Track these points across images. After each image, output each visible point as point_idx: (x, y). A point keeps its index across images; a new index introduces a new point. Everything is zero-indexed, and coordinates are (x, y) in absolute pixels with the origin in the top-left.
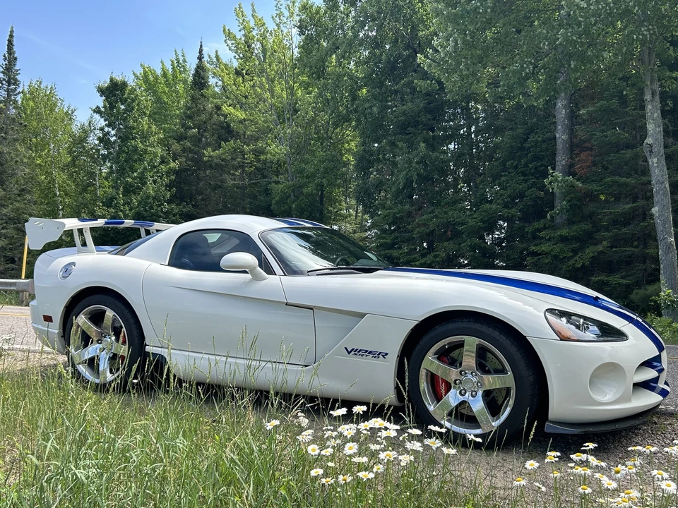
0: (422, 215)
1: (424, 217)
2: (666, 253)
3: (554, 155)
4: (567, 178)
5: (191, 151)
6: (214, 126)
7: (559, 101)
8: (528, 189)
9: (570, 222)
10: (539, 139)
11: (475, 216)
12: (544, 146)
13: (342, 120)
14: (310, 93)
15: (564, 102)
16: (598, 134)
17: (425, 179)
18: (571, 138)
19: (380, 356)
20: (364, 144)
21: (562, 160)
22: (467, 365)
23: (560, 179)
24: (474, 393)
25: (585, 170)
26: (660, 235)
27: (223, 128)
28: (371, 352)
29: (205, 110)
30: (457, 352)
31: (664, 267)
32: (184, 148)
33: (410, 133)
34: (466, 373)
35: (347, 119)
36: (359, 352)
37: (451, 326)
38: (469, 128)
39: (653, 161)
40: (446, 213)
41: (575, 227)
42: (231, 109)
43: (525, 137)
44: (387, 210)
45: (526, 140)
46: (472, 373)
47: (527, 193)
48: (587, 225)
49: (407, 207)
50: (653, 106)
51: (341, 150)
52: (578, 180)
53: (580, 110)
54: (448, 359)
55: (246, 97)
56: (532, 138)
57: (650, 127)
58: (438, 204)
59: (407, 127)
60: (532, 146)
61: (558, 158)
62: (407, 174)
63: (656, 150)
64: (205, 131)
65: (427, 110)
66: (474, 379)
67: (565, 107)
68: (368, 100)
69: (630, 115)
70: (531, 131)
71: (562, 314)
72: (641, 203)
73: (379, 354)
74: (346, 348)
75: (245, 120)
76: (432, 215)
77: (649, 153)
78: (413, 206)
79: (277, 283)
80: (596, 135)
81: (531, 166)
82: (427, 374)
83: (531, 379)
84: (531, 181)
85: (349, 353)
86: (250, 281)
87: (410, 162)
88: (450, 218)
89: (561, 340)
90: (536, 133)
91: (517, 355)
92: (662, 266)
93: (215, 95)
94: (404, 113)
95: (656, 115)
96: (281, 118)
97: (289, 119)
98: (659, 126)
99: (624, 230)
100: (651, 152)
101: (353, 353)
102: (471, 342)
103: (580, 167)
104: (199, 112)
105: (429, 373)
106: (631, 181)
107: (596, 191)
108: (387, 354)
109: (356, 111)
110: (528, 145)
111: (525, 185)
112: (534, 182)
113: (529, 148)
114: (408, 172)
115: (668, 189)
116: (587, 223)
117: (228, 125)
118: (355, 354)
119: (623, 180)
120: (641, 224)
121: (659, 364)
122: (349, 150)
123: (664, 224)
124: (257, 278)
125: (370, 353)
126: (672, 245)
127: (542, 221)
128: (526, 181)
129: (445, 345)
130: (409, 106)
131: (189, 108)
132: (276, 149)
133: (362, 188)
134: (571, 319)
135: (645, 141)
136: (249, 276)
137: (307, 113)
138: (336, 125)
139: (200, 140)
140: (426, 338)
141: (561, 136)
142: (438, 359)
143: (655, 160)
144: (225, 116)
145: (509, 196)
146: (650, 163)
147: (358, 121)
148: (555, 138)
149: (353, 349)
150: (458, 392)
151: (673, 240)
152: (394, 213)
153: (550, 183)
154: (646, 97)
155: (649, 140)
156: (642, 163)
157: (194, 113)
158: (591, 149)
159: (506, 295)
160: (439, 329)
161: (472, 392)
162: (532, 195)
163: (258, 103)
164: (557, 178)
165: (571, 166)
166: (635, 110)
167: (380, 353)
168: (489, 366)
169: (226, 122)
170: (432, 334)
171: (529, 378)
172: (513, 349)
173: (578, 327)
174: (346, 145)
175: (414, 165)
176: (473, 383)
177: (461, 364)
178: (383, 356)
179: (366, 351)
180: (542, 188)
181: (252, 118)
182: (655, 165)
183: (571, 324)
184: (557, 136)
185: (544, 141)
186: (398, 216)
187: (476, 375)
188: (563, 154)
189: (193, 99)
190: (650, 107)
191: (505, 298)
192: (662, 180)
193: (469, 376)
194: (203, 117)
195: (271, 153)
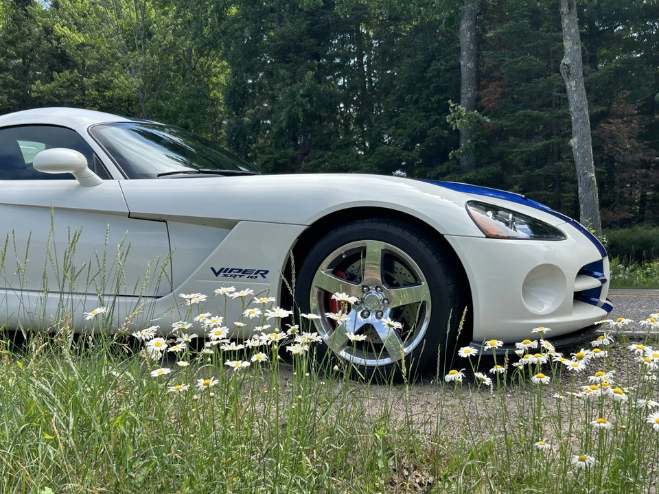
0: (309, 161)
1: (312, 162)
2: (587, 190)
3: (459, 86)
4: (471, 113)
5: (14, 86)
6: (44, 54)
7: (463, 22)
8: (430, 128)
9: (478, 165)
10: (442, 67)
11: (369, 160)
12: (448, 76)
13: (207, 46)
14: (165, 14)
15: (469, 23)
16: (507, 59)
17: (311, 117)
18: (477, 66)
19: (259, 275)
20: (235, 74)
21: (467, 92)
22: (370, 279)
23: (463, 114)
24: (379, 314)
25: (493, 103)
26: (579, 171)
27: (54, 56)
28: (246, 270)
29: (30, 33)
30: (356, 264)
31: (585, 207)
32: (5, 82)
33: (291, 61)
34: (369, 290)
35: (213, 44)
36: (230, 272)
37: (349, 229)
38: (360, 58)
39: (571, 85)
40: (337, 158)
41: (482, 170)
42: (66, 30)
43: (426, 65)
44: (266, 154)
45: (426, 69)
46: (376, 288)
47: (429, 132)
48: (496, 167)
49: (291, 151)
50: (570, 20)
51: (208, 85)
52: (486, 114)
53: (486, 33)
54: (346, 275)
55: (85, 16)
56: (436, 65)
57: (567, 44)
58: (327, 147)
59: (286, 52)
60: (434, 76)
61: (463, 90)
62: (290, 111)
63: (574, 71)
64: (31, 60)
65: (311, 33)
66: (380, 296)
67: (470, 29)
68: (239, 20)
69: (542, 38)
70: (431, 58)
71: (487, 207)
72: (555, 139)
73: (256, 273)
74: (213, 269)
75: (83, 45)
76: (320, 160)
77: (566, 75)
78: (297, 150)
79: (116, 188)
80: (505, 61)
81: (433, 99)
82: (319, 294)
83: (451, 288)
84: (434, 118)
85: (217, 274)
86: (78, 187)
87: (293, 95)
88: (342, 163)
89: (487, 237)
90: (439, 60)
91: (433, 260)
92: (582, 206)
93: (44, 14)
94: (282, 37)
95: (573, 31)
96: (130, 45)
97: (140, 46)
98: (577, 44)
99: (537, 171)
100: (568, 73)
101: (222, 274)
102: (375, 248)
103: (488, 100)
104: (23, 37)
105: (323, 292)
106: (545, 114)
107: (506, 126)
108: (267, 272)
109: (224, 33)
110: (429, 75)
111: (425, 122)
112: (437, 119)
113: (431, 78)
114: (291, 108)
115: (588, 117)
116: (495, 164)
117: (63, 53)
118: (225, 276)
119: (536, 112)
120: (556, 164)
121: (600, 274)
122: (218, 84)
123: (584, 157)
124: (86, 183)
125: (245, 272)
126: (593, 182)
127: (446, 164)
128: (427, 118)
129: (342, 255)
130: (288, 27)
131: (10, 32)
132: (126, 82)
133: (235, 129)
134: (497, 214)
135: (562, 61)
136: (76, 182)
137: (164, 37)
138: (201, 53)
139: (25, 73)
140: (317, 248)
141: (466, 64)
142: (334, 273)
143: (573, 83)
144: (58, 39)
145: (409, 136)
146: (568, 87)
147: (228, 46)
148: (459, 67)
149: (222, 269)
150: (359, 313)
151: (593, 175)
152: (276, 159)
153: (453, 119)
154: (562, 10)
155: (566, 60)
156: (557, 94)
157: (17, 38)
158: (500, 79)
159: (419, 188)
160: (335, 234)
161: (377, 312)
162: (434, 135)
163: (100, 24)
164: (461, 114)
165: (478, 99)
166: (548, 31)
167: (259, 271)
168: (397, 278)
169: (60, 48)
170: (326, 241)
171: (448, 288)
172: (428, 253)
173: (507, 224)
174: (214, 79)
175: (299, 98)
176: (378, 301)
177: (361, 279)
178: (262, 274)
179: (240, 270)
180: (446, 126)
181: (92, 42)
182: (573, 89)
183: (500, 220)
184: (462, 63)
185: (447, 70)
186: (280, 161)
187: (382, 291)
188: (469, 85)
189: (15, 20)
190: (566, 21)
191: (417, 191)
192: (580, 106)
193: (373, 292)
194: (29, 43)
195: (120, 87)
